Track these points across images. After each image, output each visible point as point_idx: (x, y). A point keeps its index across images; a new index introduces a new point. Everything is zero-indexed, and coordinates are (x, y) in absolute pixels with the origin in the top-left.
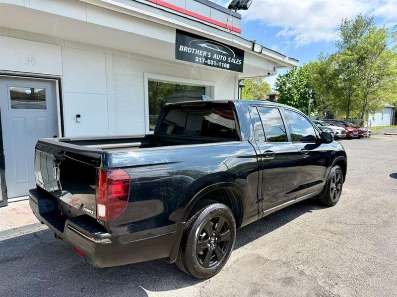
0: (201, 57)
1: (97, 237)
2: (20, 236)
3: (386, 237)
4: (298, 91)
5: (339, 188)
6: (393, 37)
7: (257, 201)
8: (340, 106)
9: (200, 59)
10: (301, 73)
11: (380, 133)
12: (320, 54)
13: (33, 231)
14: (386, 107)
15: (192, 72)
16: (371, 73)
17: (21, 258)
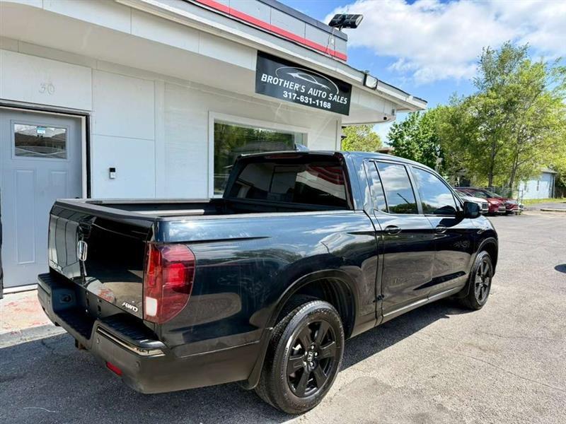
0: (292, 91)
1: (142, 347)
2: (21, 344)
3: (558, 356)
4: (421, 147)
5: (487, 284)
6: (553, 74)
7: (374, 299)
8: (479, 169)
9: (290, 94)
10: (425, 122)
11: (535, 209)
12: (452, 95)
13: (39, 336)
14: (544, 173)
15: (277, 113)
16: (523, 123)
17: (22, 377)
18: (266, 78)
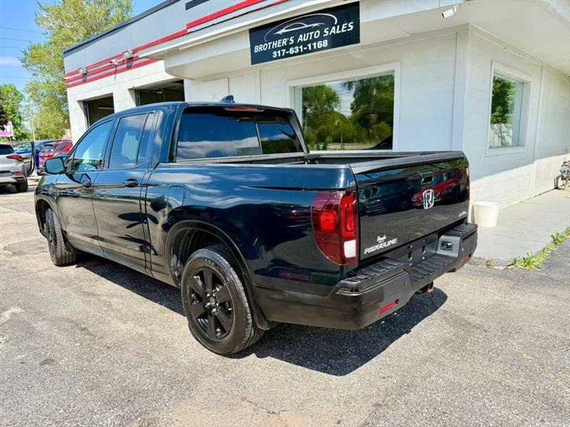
18: (258, 49)
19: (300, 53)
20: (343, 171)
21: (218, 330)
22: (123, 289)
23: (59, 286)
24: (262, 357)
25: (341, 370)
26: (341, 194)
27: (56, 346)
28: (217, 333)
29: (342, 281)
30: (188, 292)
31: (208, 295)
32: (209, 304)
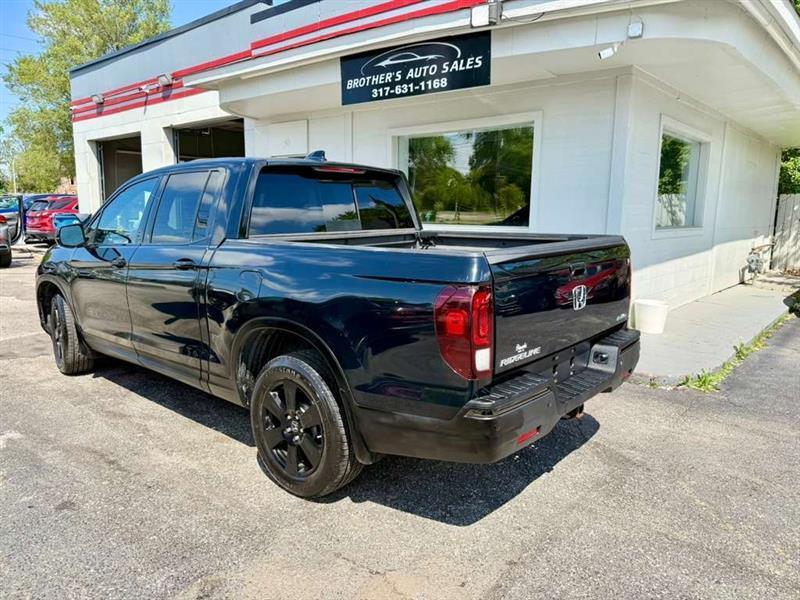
18: (352, 84)
19: (409, 94)
20: (475, 260)
21: (301, 465)
22: (164, 408)
23: (73, 403)
24: (360, 501)
25: (464, 519)
26: (474, 290)
27: (76, 484)
28: (299, 468)
29: (472, 401)
30: (261, 413)
31: (289, 417)
32: (289, 430)
